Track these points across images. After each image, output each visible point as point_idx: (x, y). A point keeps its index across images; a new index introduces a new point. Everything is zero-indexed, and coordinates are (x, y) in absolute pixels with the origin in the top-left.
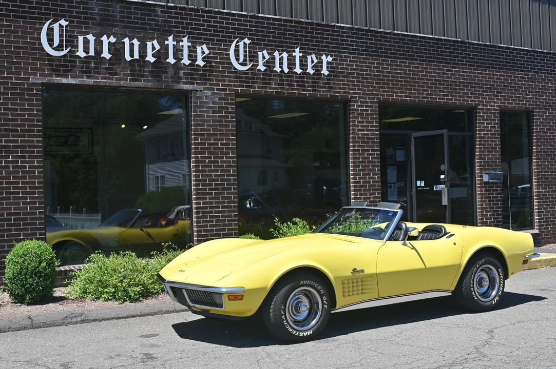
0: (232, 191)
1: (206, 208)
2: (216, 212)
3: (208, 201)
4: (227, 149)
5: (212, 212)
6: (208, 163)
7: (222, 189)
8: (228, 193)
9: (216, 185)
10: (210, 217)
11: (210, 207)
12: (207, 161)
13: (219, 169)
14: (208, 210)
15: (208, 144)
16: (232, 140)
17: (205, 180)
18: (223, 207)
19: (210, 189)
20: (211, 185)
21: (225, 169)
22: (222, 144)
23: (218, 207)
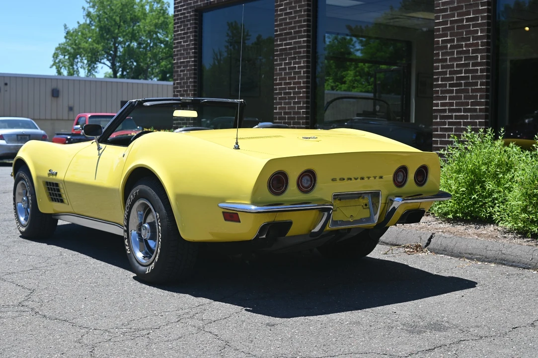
0: (479, 87)
1: (445, 111)
2: (457, 117)
3: (447, 101)
4: (474, 26)
5: (451, 117)
6: (450, 49)
7: (466, 84)
8: (473, 91)
9: (458, 78)
10: (450, 124)
11: (451, 111)
12: (449, 45)
13: (463, 56)
14: (447, 114)
15: (452, 22)
16: (482, 11)
17: (445, 73)
18: (466, 111)
19: (451, 85)
20: (452, 79)
21: (471, 55)
22: (468, 20)
23: (459, 111)
